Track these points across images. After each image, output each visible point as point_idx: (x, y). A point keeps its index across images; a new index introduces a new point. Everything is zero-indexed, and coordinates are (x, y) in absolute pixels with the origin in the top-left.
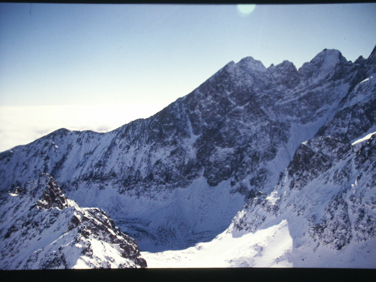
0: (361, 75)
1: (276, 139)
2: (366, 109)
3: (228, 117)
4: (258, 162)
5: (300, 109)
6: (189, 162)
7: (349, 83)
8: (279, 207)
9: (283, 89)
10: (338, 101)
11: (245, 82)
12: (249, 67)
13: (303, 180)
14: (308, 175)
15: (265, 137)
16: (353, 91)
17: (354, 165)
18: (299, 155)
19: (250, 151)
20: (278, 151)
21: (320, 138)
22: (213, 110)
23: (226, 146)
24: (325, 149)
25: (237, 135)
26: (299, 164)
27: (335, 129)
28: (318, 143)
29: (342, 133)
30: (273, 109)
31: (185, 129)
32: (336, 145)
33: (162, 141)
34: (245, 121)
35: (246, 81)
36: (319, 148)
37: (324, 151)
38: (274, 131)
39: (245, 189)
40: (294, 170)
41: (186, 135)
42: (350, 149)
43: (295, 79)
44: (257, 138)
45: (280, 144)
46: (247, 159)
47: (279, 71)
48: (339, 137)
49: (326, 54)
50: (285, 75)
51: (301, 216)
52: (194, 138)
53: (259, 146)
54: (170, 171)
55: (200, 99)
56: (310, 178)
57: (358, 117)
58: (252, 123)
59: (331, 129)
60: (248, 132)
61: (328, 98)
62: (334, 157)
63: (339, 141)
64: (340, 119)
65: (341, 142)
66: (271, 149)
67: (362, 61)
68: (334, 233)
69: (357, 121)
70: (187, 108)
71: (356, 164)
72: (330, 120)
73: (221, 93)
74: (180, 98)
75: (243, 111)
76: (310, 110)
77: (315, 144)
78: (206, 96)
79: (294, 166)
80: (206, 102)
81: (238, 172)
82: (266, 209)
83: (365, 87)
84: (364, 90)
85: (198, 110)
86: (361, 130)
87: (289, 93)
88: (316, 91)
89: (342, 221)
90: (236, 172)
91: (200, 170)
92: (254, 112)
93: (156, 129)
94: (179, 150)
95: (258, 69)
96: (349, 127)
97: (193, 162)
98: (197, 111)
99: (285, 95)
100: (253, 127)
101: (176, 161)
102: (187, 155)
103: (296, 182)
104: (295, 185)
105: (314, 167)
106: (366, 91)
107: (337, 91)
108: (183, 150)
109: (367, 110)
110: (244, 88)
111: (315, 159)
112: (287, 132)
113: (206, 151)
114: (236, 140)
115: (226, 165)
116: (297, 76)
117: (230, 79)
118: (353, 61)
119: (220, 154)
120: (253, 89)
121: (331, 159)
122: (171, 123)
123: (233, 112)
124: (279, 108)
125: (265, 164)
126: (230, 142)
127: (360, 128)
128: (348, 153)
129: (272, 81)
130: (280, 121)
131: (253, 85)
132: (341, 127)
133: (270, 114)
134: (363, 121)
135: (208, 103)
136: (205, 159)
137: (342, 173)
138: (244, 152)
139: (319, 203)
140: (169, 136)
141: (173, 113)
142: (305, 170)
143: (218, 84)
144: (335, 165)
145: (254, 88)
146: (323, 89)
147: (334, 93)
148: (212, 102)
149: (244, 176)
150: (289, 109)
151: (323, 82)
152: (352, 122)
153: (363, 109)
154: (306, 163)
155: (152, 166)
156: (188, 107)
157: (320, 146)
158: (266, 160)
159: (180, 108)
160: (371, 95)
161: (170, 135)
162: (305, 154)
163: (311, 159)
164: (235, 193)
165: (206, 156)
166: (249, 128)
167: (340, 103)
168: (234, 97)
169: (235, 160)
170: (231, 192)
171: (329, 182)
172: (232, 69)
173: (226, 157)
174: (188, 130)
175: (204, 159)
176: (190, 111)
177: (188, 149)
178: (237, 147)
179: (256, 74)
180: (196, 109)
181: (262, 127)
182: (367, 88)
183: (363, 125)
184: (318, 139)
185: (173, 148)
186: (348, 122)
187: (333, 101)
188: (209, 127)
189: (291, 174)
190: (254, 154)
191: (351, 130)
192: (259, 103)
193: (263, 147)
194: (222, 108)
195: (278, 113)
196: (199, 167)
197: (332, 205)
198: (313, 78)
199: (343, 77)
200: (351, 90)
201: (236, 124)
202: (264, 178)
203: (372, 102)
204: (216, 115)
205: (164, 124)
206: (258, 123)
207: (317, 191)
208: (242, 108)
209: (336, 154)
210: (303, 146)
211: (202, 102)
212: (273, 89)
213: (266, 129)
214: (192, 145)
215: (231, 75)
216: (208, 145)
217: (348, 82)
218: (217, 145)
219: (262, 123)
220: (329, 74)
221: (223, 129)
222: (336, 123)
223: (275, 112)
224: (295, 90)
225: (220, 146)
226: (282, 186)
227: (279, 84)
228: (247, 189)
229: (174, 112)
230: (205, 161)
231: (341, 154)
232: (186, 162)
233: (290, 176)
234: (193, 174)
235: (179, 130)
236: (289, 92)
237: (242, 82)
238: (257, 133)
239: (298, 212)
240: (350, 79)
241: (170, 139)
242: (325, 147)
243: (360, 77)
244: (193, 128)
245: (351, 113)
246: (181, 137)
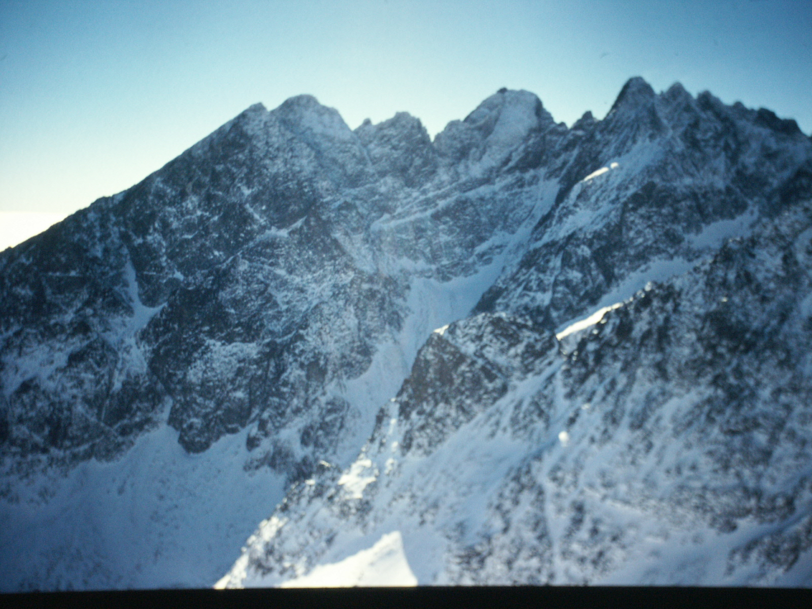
0: (587, 160)
1: (373, 318)
2: (596, 246)
3: (243, 258)
4: (324, 380)
5: (434, 242)
6: (124, 384)
7: (558, 179)
8: (372, 503)
9: (393, 187)
10: (531, 224)
11: (293, 165)
12: (305, 123)
13: (436, 428)
14: (448, 415)
15: (344, 313)
16: (566, 200)
17: (560, 388)
18: (427, 362)
19: (303, 352)
20: (377, 350)
21: (480, 317)
22: (202, 236)
23: (238, 339)
24: (490, 346)
25: (267, 309)
26: (427, 385)
27: (521, 296)
28: (474, 331)
29: (539, 307)
30: (366, 240)
31: (116, 288)
32: (518, 336)
33: (43, 323)
34: (291, 271)
35: (295, 160)
36: (477, 343)
37: (489, 352)
38: (366, 297)
39: (287, 456)
40: (412, 402)
41: (117, 304)
42: (551, 346)
43: (425, 164)
44: (322, 316)
45: (382, 333)
46: (294, 373)
47: (386, 139)
48: (527, 317)
49: (504, 102)
50: (400, 152)
51: (428, 526)
52: (144, 314)
53: (326, 338)
54: (65, 412)
55: (164, 204)
56: (453, 424)
57: (576, 267)
58: (310, 277)
59: (510, 296)
60: (298, 301)
61: (507, 217)
62: (513, 368)
63: (525, 326)
64: (533, 270)
65: (532, 329)
66: (358, 347)
67: (591, 124)
68: (510, 568)
69: (575, 275)
70: (123, 229)
71: (565, 385)
72: (509, 272)
73: (227, 190)
74: (104, 200)
75: (287, 243)
76: (461, 245)
77: (466, 335)
78: (183, 195)
79: (414, 390)
80: (183, 215)
81: (268, 409)
82: (336, 509)
83: (596, 191)
84: (593, 199)
85: (158, 236)
86: (582, 299)
87: (409, 199)
88: (478, 196)
89: (529, 536)
90: (263, 410)
91: (160, 406)
92: (316, 246)
93: (23, 288)
94: (96, 349)
95: (331, 132)
96: (554, 292)
97: (137, 383)
98: (154, 238)
99: (399, 203)
100: (313, 285)
101: (86, 381)
102: (119, 365)
103: (417, 434)
104: (415, 443)
105: (462, 393)
106: (597, 200)
107: (530, 198)
108: (110, 349)
109: (598, 249)
110: (292, 180)
111: (467, 372)
112: (399, 301)
113: (179, 352)
114: (265, 322)
115: (235, 390)
116: (430, 155)
117: (251, 152)
118: (570, 124)
119: (218, 359)
120: (315, 185)
121: (507, 373)
122: (74, 269)
123: (258, 245)
124: (383, 238)
125: (339, 385)
126: (248, 327)
127: (582, 293)
128: (546, 358)
129: (365, 165)
130: (385, 272)
131: (315, 173)
132: (536, 291)
133: (358, 254)
134: (588, 277)
135: (188, 217)
136: (175, 375)
137: (532, 408)
138: (286, 354)
139: (476, 489)
140: (64, 308)
141: (80, 240)
142: (441, 401)
143: (219, 163)
144: (515, 387)
145: (317, 182)
146: (495, 193)
147: (520, 204)
148: (199, 213)
149: (283, 421)
150: (408, 241)
151: (494, 174)
152: (561, 278)
153: (590, 245)
154: (443, 384)
155: (8, 399)
156: (126, 226)
157: (479, 338)
158: (345, 377)
159: (103, 226)
160: (610, 212)
161: (69, 305)
162: (442, 361)
163: (456, 372)
164: (257, 467)
165: (178, 367)
166: (302, 291)
167: (536, 228)
168: (262, 205)
169: (260, 377)
170: (247, 468)
171: (499, 433)
172: (258, 125)
173: (235, 369)
174: (126, 293)
175: (170, 376)
176: (134, 237)
177: (124, 346)
178: (267, 340)
179: (325, 145)
180: (151, 231)
181: (335, 286)
182: (599, 192)
183: (588, 287)
184: (475, 321)
185: (78, 344)
186: (552, 279)
187: (519, 223)
188: (188, 284)
189: (404, 411)
190: (312, 360)
191: (561, 299)
192: (328, 221)
193: (336, 341)
194: (226, 231)
195: (380, 250)
196: (153, 398)
197: (507, 493)
198: (469, 163)
199: (545, 164)
200: (562, 195)
201: (266, 277)
202: (338, 424)
203: (611, 228)
204: (210, 250)
205: (50, 274)
206: (325, 276)
207: (470, 458)
208: (284, 233)
209: (519, 359)
210: (436, 338)
211: (169, 213)
212: (368, 186)
213: (345, 292)
214: (135, 335)
215: (255, 142)
216: (185, 336)
217: (556, 177)
218: (211, 334)
219: (337, 275)
220: (510, 155)
221: (228, 290)
222: (523, 281)
223: (371, 250)
224: (424, 192)
225: (220, 339)
226: (382, 444)
227: (383, 174)
228: (293, 456)
229: (85, 238)
230: (175, 379)
231: (531, 360)
232: (117, 385)
233: (402, 418)
234: (137, 419)
235: (96, 292)
236: (409, 195)
237: (286, 162)
238: (323, 303)
239: (422, 515)
240: (561, 169)
241: (69, 317)
242: (491, 341)
243: (585, 165)
244: (141, 285)
245: (561, 255)
246: (104, 313)
